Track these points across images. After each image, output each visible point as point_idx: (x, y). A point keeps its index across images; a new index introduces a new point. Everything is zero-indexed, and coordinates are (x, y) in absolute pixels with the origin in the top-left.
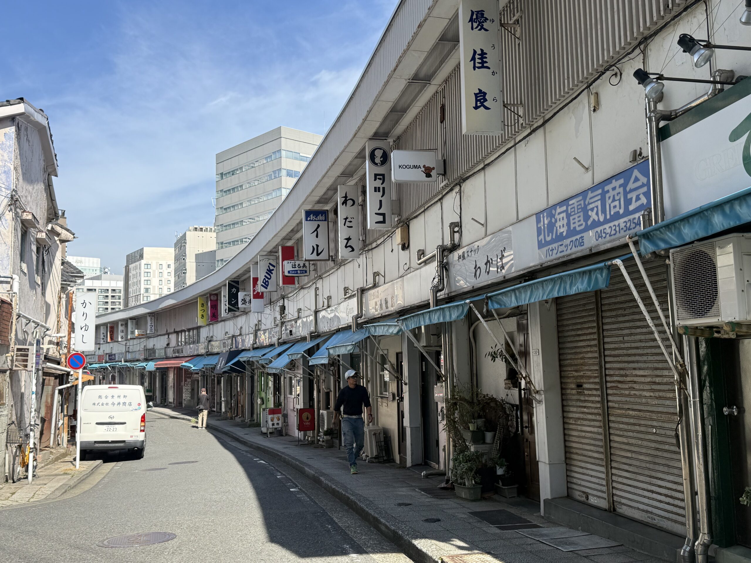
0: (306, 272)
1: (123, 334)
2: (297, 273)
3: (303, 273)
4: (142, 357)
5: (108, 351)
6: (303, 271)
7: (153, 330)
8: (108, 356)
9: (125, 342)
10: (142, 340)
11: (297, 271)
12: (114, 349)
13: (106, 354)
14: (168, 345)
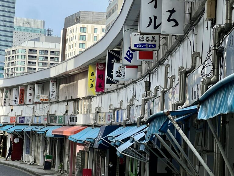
0: (155, 46)
1: (31, 98)
2: (144, 47)
3: (151, 47)
4: (45, 123)
5: (19, 114)
6: (152, 45)
7: (55, 96)
8: (18, 118)
9: (33, 106)
10: (46, 105)
11: (145, 44)
12: (24, 111)
13: (17, 116)
14: (67, 112)
